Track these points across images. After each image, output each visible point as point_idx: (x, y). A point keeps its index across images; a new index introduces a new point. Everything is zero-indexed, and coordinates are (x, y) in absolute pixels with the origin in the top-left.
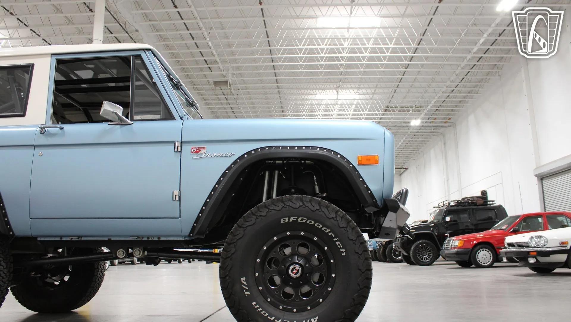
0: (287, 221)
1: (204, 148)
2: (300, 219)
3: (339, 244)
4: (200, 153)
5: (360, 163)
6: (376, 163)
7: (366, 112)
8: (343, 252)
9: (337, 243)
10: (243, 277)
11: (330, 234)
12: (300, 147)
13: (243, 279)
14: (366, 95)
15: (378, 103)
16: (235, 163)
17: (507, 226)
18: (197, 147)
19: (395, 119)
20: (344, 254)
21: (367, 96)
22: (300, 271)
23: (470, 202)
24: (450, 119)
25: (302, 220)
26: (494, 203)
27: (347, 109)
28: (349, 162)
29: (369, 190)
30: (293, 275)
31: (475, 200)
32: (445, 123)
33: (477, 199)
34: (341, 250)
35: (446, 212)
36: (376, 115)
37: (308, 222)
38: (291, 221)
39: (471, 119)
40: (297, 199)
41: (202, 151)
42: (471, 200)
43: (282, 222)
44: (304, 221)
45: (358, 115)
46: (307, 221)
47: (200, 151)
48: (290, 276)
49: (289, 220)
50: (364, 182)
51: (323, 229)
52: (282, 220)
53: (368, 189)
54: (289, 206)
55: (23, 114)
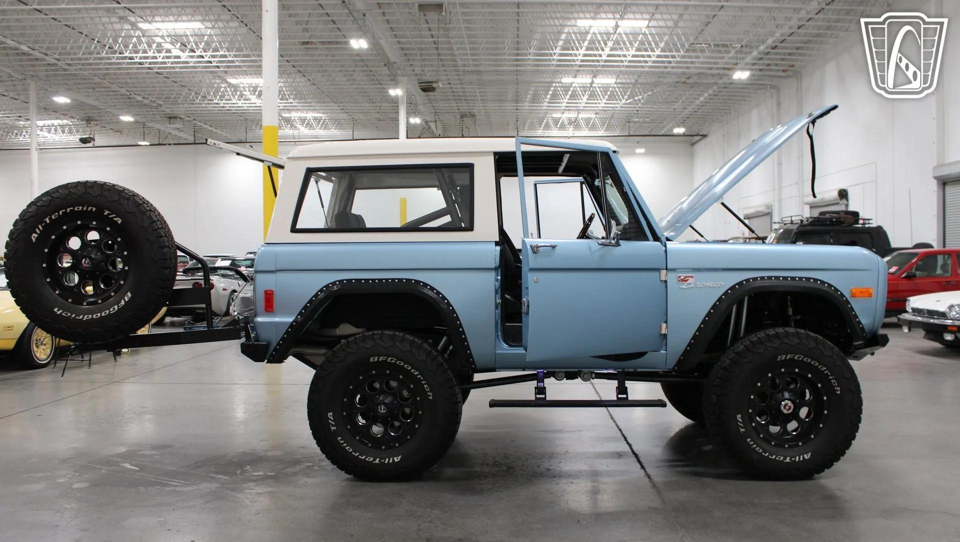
0: (783, 358)
1: (692, 277)
2: (797, 356)
3: (834, 383)
4: (688, 282)
5: (853, 296)
6: (870, 295)
7: (658, 53)
8: (838, 390)
9: (833, 381)
10: (739, 414)
11: (825, 372)
12: (793, 278)
13: (739, 416)
14: (662, 29)
15: (680, 40)
16: (726, 293)
17: (897, 268)
18: (685, 275)
19: (702, 63)
20: (839, 392)
21: (665, 30)
22: (792, 408)
23: (834, 220)
24: (793, 66)
25: (799, 357)
26: (870, 222)
27: (628, 48)
28: (842, 295)
29: (861, 324)
30: (785, 412)
31: (842, 217)
32: (784, 71)
33: (845, 216)
34: (836, 388)
35: (796, 234)
37: (805, 360)
38: (788, 358)
39: (831, 69)
40: (793, 335)
41: (690, 280)
42: (835, 218)
43: (778, 359)
44: (801, 359)
45: (642, 56)
46: (803, 358)
47: (687, 280)
48: (782, 412)
49: (786, 358)
50: (856, 316)
51: (819, 367)
52: (779, 357)
53: (859, 323)
54: (786, 343)
55: (470, 228)
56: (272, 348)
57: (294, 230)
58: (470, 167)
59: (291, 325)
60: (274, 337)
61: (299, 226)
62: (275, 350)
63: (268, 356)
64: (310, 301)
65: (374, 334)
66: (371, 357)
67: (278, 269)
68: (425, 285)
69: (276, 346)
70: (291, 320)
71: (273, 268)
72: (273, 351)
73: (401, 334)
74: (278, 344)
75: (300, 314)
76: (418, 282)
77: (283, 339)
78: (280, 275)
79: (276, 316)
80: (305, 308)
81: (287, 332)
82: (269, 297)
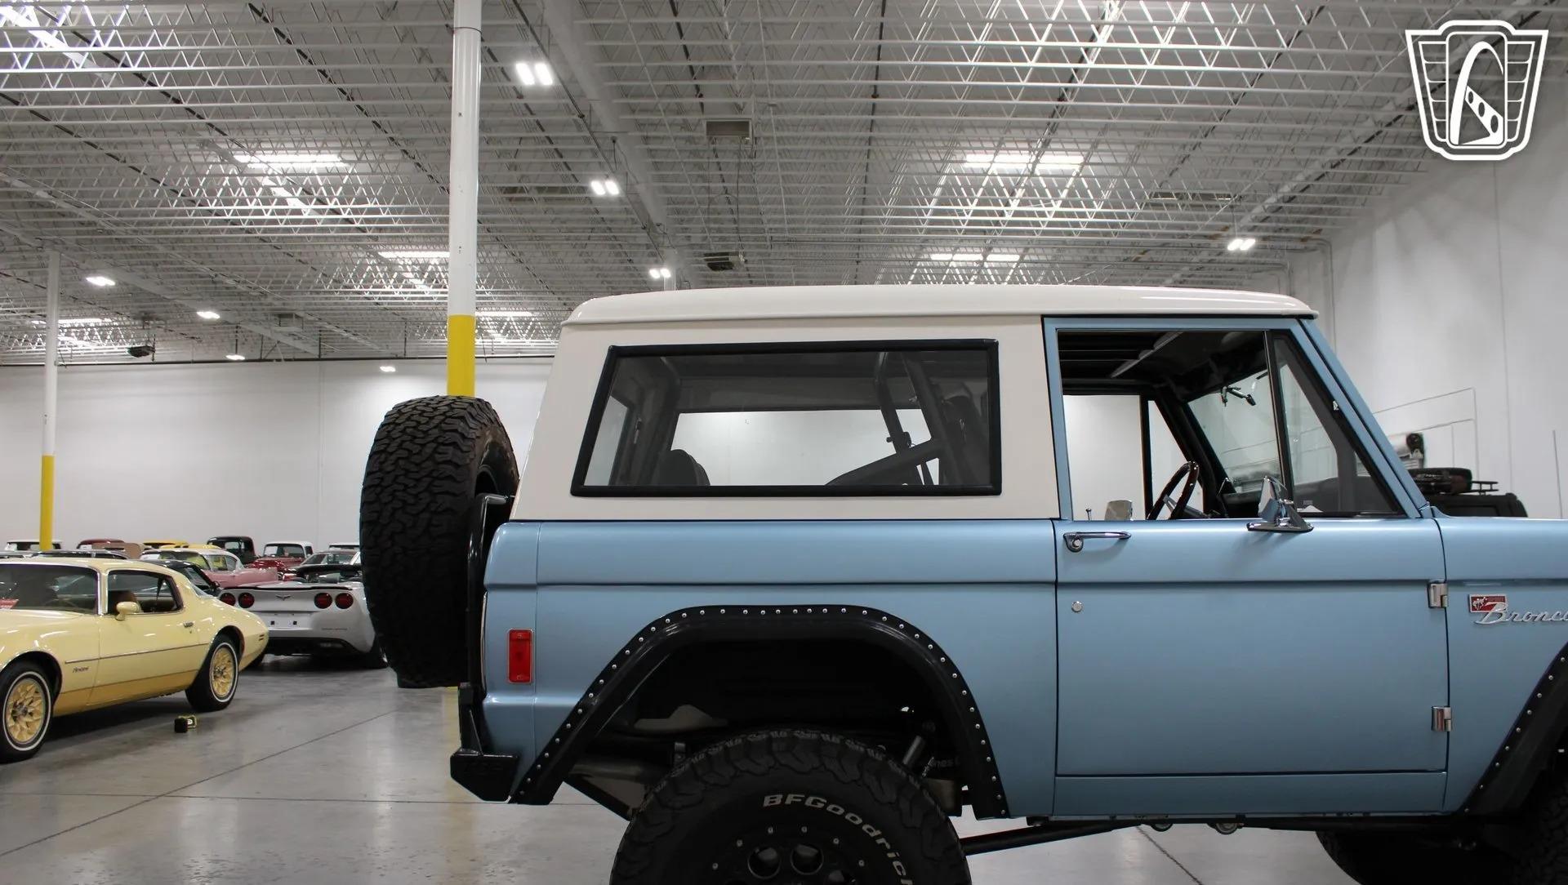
1: (1504, 599)
4: (1494, 610)
7: (1098, 209)
14: (1108, 167)
15: (1135, 186)
18: (1484, 595)
19: (1169, 227)
21: (1111, 170)
23: (1433, 484)
24: (1319, 231)
26: (1494, 487)
27: (1049, 201)
32: (1303, 240)
36: (1122, 216)
39: (1384, 237)
41: (1499, 607)
42: (1434, 481)
45: (1071, 215)
55: (995, 489)
56: (523, 769)
57: (580, 489)
58: (987, 350)
59: (573, 715)
60: (532, 743)
61: (591, 480)
62: (533, 772)
63: (513, 790)
64: (620, 658)
65: (770, 740)
66: (768, 794)
67: (543, 578)
68: (894, 621)
69: (534, 765)
70: (571, 701)
71: (533, 581)
72: (528, 775)
73: (836, 740)
74: (538, 761)
75: (594, 687)
76: (876, 614)
77: (551, 747)
78: (545, 595)
79: (535, 691)
80: (607, 673)
81: (562, 732)
82: (520, 644)
